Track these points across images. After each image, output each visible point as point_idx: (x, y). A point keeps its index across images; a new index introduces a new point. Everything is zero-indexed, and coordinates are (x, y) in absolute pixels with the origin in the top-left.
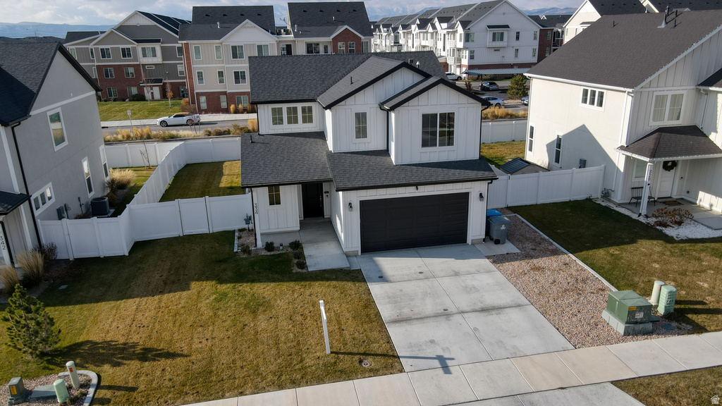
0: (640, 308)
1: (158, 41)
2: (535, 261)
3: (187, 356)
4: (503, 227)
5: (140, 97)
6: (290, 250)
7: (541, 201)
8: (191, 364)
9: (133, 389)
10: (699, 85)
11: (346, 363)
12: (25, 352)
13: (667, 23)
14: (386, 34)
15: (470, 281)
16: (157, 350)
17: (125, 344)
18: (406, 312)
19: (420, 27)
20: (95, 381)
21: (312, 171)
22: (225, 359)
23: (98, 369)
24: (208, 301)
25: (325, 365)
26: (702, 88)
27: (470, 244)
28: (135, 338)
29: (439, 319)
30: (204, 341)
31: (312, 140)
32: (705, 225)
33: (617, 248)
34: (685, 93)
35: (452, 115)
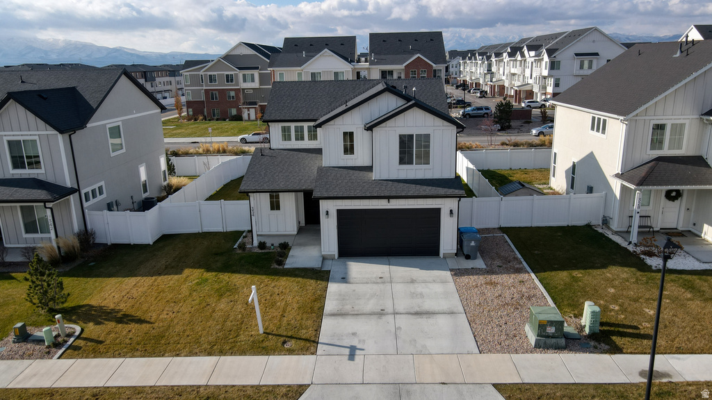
0: (551, 323)
1: (257, 68)
2: (494, 277)
3: (152, 323)
4: (473, 244)
5: (238, 118)
6: (279, 249)
7: (535, 224)
8: (151, 329)
9: (101, 342)
10: (702, 115)
11: (272, 341)
12: (38, 307)
13: (681, 52)
14: (480, 62)
15: (420, 288)
16: (133, 316)
17: (112, 310)
18: (348, 308)
19: (510, 55)
20: (77, 334)
21: (303, 181)
22: (178, 329)
23: (84, 325)
24: (190, 284)
25: (253, 342)
26: (705, 118)
27: (442, 257)
28: (122, 306)
29: (372, 316)
30: (171, 313)
31: (314, 155)
32: (695, 258)
33: (582, 271)
34: (687, 122)
35: (427, 137)
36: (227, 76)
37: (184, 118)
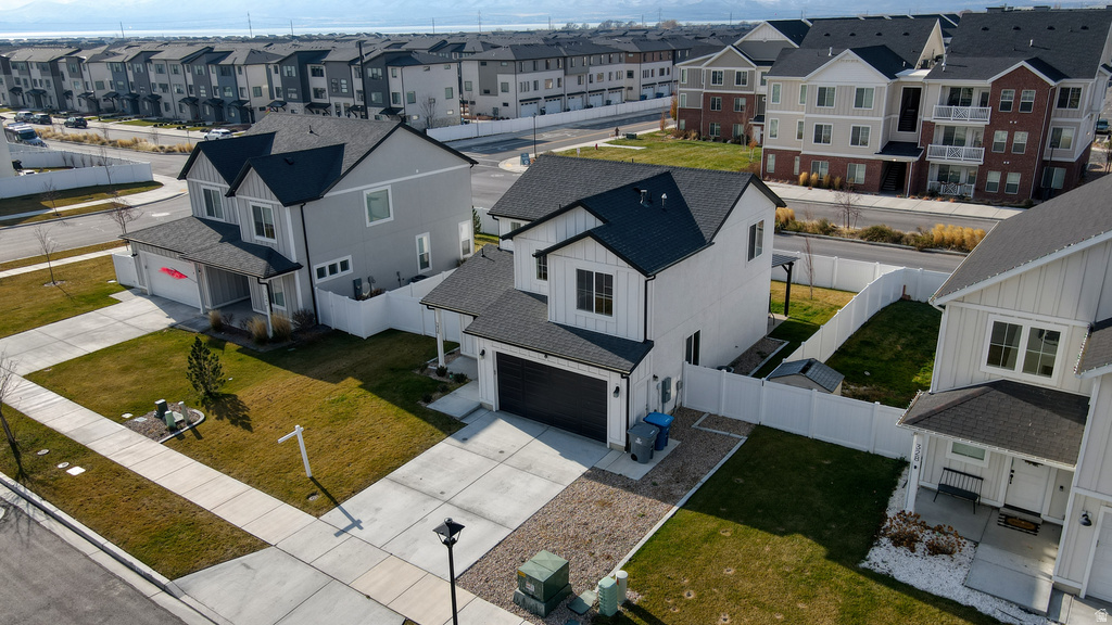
3: (253, 432)
4: (639, 442)
5: (746, 140)
8: (246, 438)
10: (1096, 323)
11: (306, 489)
15: (518, 480)
16: (248, 419)
18: (416, 477)
20: (196, 423)
25: (292, 483)
27: (609, 447)
32: (968, 574)
35: (609, 278)
36: (739, 74)
37: (671, 132)
